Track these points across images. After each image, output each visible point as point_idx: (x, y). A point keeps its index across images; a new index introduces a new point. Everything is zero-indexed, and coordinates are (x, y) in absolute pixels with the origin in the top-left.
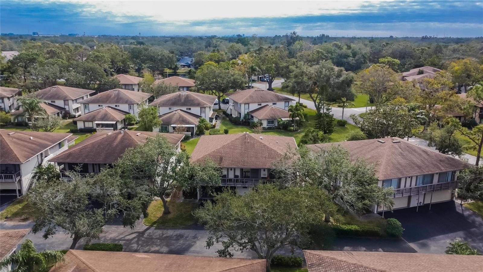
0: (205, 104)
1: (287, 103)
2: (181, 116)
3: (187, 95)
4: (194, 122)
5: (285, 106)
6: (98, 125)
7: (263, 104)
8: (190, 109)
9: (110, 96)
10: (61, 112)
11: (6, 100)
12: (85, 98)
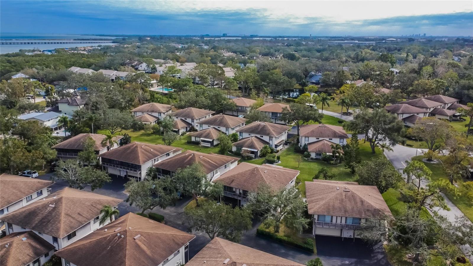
0: (272, 135)
1: (342, 140)
3: (265, 125)
5: (340, 142)
6: (202, 141)
7: (320, 139)
8: (262, 137)
9: (217, 120)
10: (189, 126)
11: (162, 114)
12: (207, 117)
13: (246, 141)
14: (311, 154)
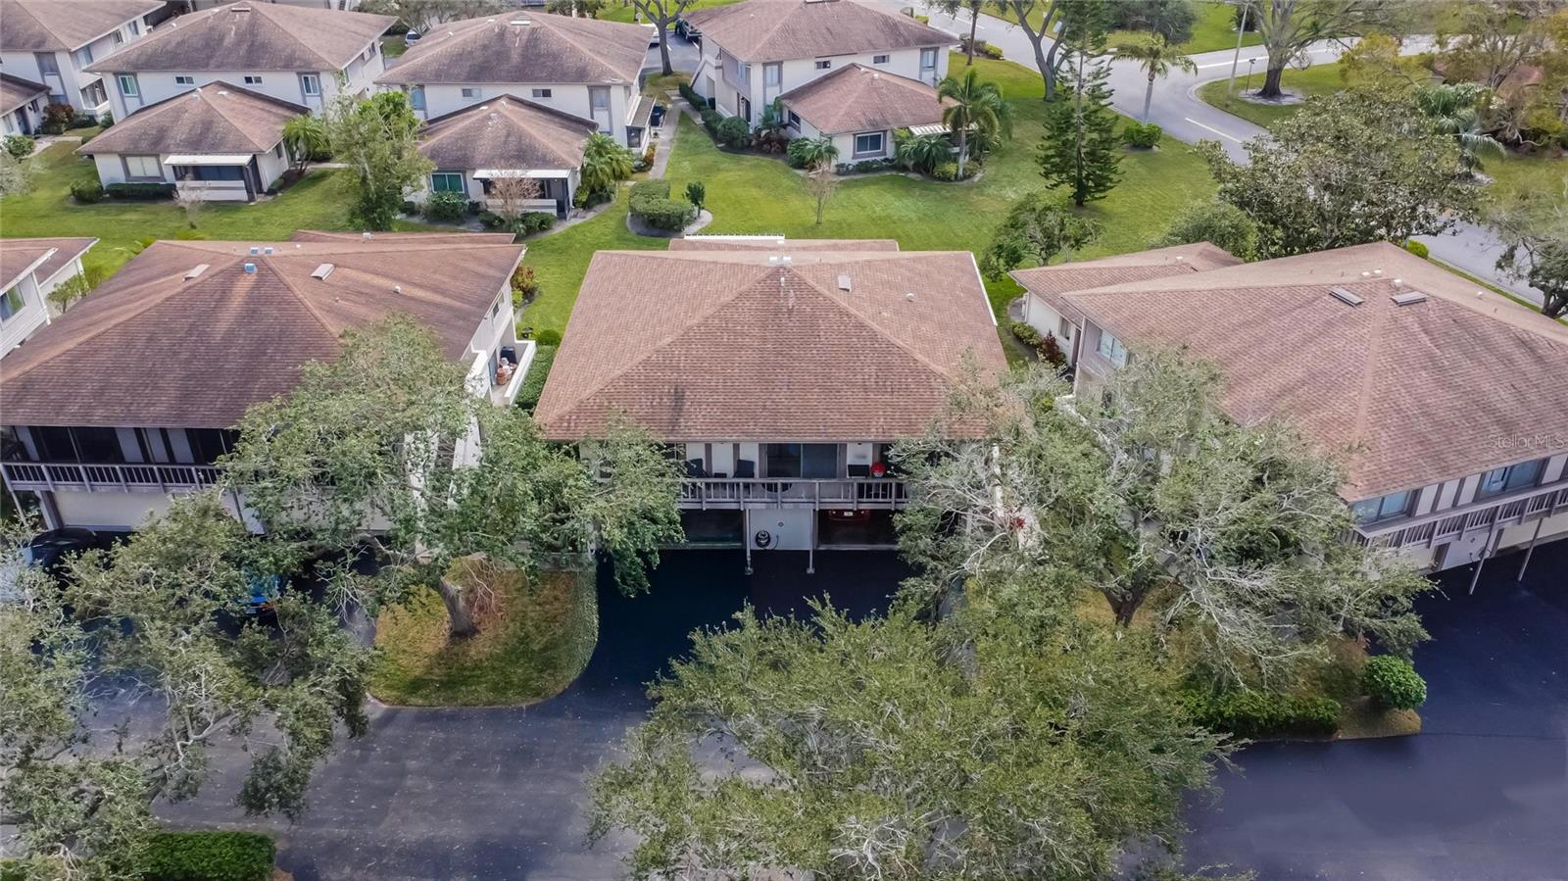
0: (604, 73)
1: (931, 53)
2: (511, 131)
3: (534, 31)
4: (565, 156)
5: (923, 68)
6: (181, 171)
7: (837, 64)
8: (547, 94)
9: (221, 39)
10: (34, 103)
12: (127, 36)
13: (467, 129)
14: (836, 143)
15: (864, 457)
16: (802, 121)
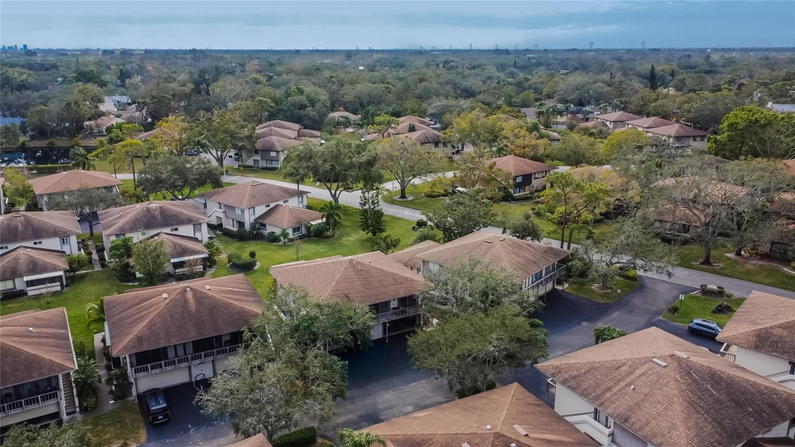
0: (198, 219)
1: (300, 197)
2: (175, 244)
3: (161, 207)
4: (200, 250)
5: (299, 203)
6: (30, 283)
7: (272, 205)
8: (176, 229)
14: (287, 231)
15: (395, 305)
16: (267, 226)
